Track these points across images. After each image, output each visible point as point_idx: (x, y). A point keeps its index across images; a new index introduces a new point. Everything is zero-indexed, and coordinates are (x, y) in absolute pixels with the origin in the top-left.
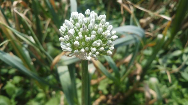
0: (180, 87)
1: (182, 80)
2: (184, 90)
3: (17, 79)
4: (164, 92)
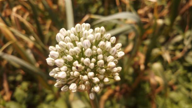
0: (185, 71)
1: (186, 64)
2: (190, 75)
3: (25, 85)
4: (170, 79)
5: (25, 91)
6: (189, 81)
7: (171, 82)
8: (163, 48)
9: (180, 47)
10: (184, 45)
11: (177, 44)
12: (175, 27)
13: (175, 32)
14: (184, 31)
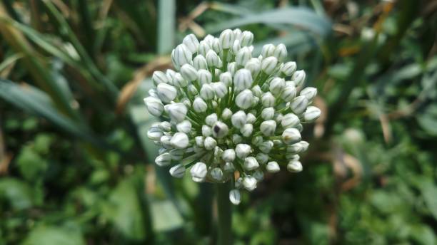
0: (414, 149)
1: (420, 135)
2: (423, 157)
3: (43, 141)
5: (42, 155)
6: (418, 170)
8: (371, 90)
9: (412, 90)
10: (421, 88)
11: (407, 83)
13: (405, 55)
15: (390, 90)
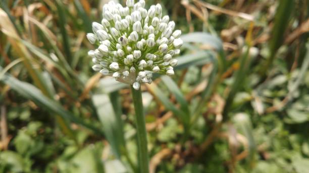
0: (286, 133)
1: (288, 121)
2: (293, 138)
3: (33, 127)
4: (262, 142)
5: (32, 137)
6: (290, 147)
7: (263, 147)
8: (254, 93)
9: (281, 93)
10: (288, 91)
11: (277, 88)
12: (276, 62)
14: (289, 69)
15: (267, 93)
